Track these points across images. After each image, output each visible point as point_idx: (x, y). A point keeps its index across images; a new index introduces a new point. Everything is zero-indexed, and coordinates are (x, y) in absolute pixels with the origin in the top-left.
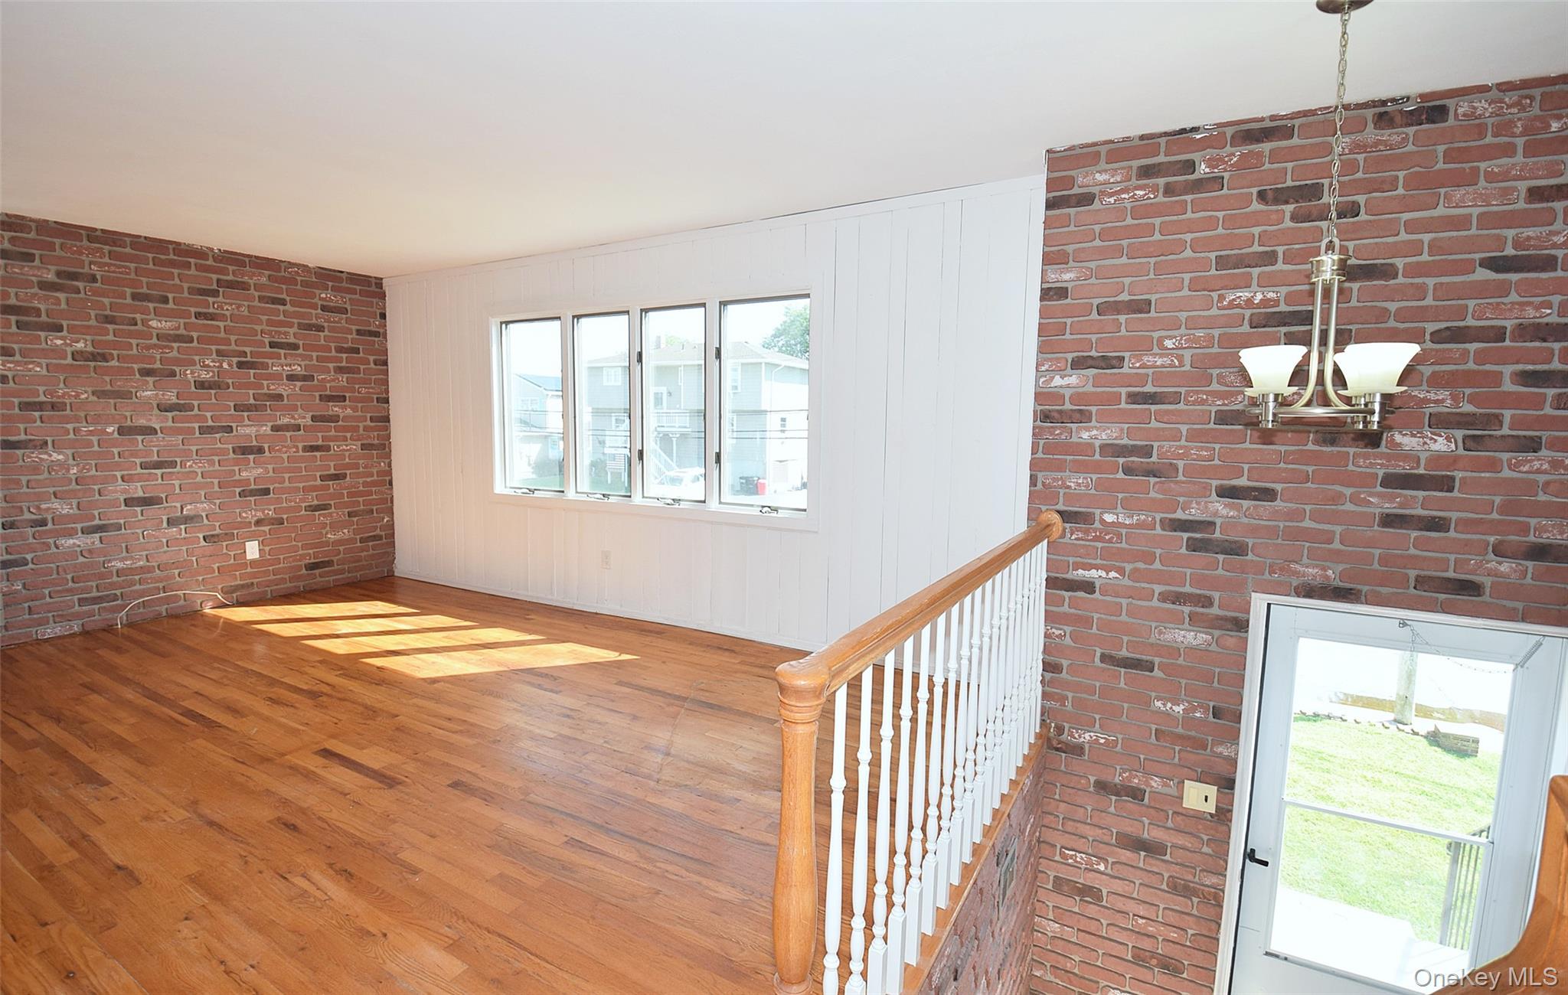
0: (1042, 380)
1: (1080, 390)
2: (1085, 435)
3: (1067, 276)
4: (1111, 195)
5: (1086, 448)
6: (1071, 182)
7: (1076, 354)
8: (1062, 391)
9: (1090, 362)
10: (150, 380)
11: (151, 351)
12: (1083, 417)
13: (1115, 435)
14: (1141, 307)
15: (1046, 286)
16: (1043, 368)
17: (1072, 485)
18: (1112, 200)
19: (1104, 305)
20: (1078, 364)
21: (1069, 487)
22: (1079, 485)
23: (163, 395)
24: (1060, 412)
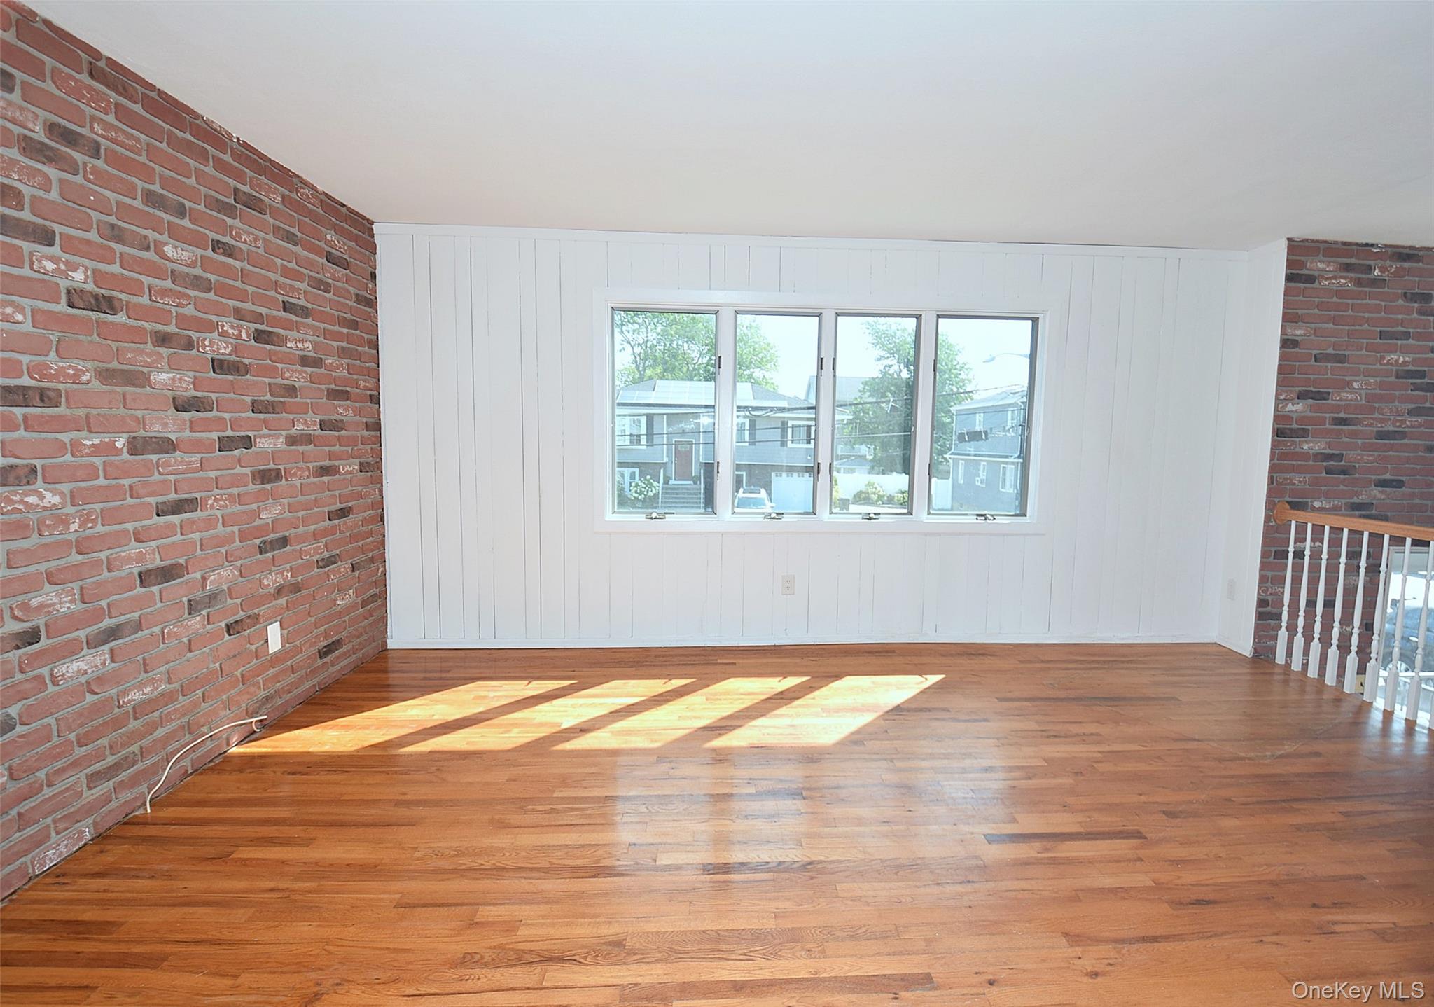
0: (1281, 406)
1: (1303, 414)
2: (1306, 447)
3: (1298, 332)
4: (1326, 279)
5: (1305, 456)
6: (1302, 265)
7: (1300, 388)
8: (1291, 414)
9: (1311, 395)
10: (165, 352)
11: (167, 300)
12: (1304, 433)
13: (1322, 447)
14: (1340, 359)
15: (1285, 337)
16: (1281, 398)
17: (1296, 482)
18: (1327, 283)
19: (1321, 356)
20: (1301, 396)
21: (1295, 484)
22: (1300, 482)
23: (180, 379)
24: (1291, 429)
